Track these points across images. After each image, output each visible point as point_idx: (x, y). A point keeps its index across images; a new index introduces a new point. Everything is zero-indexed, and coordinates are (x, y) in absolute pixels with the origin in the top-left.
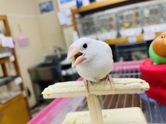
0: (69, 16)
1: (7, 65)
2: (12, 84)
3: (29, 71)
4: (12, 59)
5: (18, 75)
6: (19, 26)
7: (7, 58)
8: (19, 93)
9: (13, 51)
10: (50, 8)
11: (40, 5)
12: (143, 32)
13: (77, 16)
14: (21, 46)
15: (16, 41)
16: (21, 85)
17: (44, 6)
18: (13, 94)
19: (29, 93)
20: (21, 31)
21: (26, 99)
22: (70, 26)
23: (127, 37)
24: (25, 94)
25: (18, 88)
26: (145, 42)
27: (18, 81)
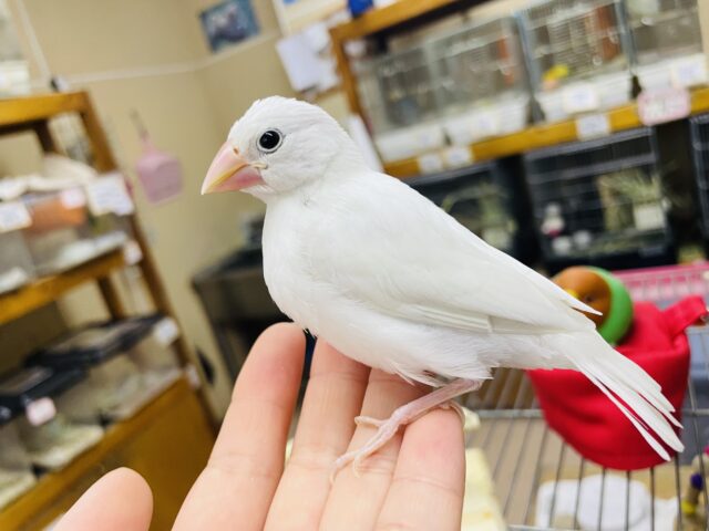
0: (321, 54)
1: (116, 278)
2: (144, 346)
3: (198, 287)
4: (133, 253)
5: (162, 312)
6: (135, 116)
7: (114, 255)
8: (174, 375)
9: (131, 225)
10: (243, 23)
11: (204, 16)
12: (636, 89)
13: (355, 48)
14: (155, 196)
15: (134, 179)
16: (178, 345)
17: (220, 20)
18: (156, 382)
19: (208, 371)
20: (144, 134)
21: (200, 394)
22: (332, 91)
23: (573, 118)
24: (194, 375)
25: (168, 357)
26: (650, 132)
27: (164, 332)
